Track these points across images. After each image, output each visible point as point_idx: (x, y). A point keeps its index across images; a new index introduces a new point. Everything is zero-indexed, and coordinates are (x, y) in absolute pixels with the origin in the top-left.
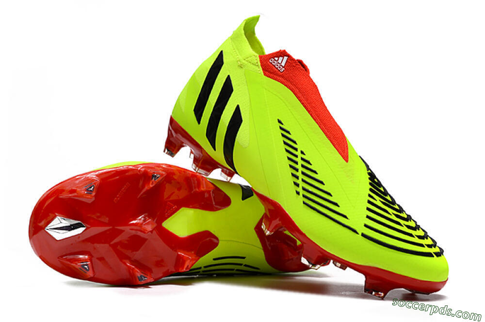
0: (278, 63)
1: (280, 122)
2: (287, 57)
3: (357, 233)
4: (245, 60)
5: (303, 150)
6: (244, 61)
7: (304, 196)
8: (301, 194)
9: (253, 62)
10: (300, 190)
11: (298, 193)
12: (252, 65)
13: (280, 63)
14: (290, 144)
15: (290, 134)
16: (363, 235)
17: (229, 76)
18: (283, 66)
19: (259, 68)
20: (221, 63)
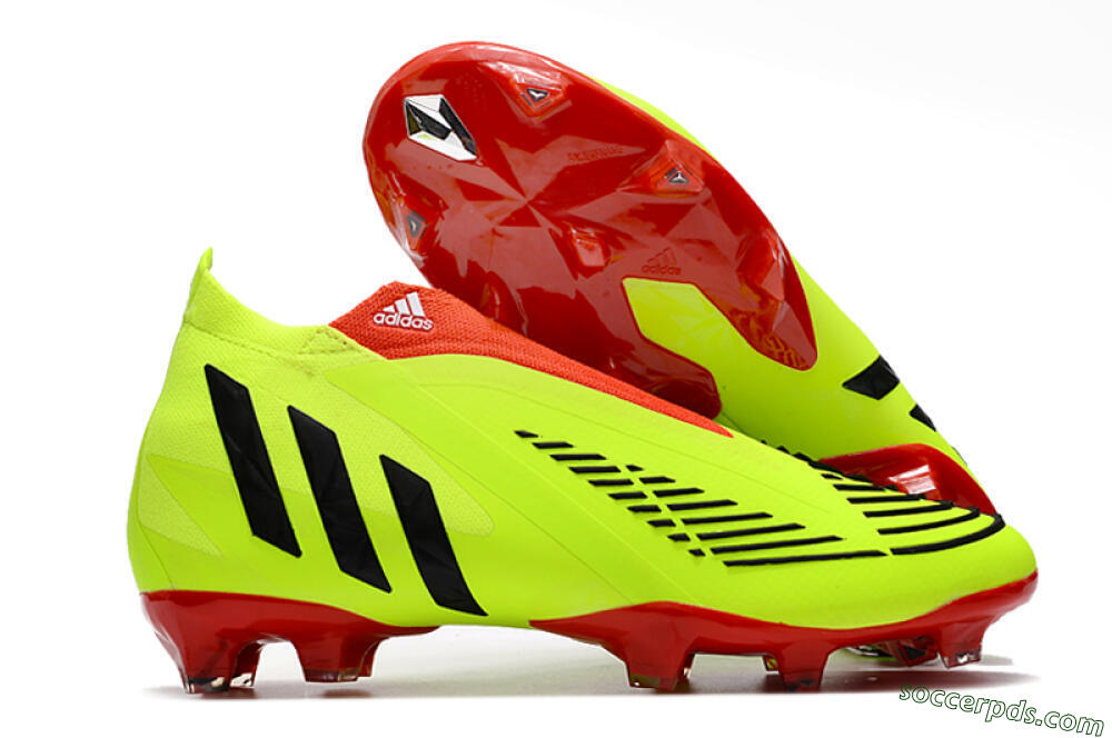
0: (403, 316)
1: (523, 434)
2: (415, 294)
3: (883, 555)
4: (301, 353)
5: (630, 463)
6: (301, 358)
7: (716, 551)
8: (707, 550)
9: (330, 348)
10: (696, 544)
11: (698, 553)
12: (333, 355)
13: (408, 312)
14: (590, 467)
15: (570, 446)
16: (896, 551)
17: (291, 409)
18: (422, 314)
19: (360, 352)
20: (243, 392)
